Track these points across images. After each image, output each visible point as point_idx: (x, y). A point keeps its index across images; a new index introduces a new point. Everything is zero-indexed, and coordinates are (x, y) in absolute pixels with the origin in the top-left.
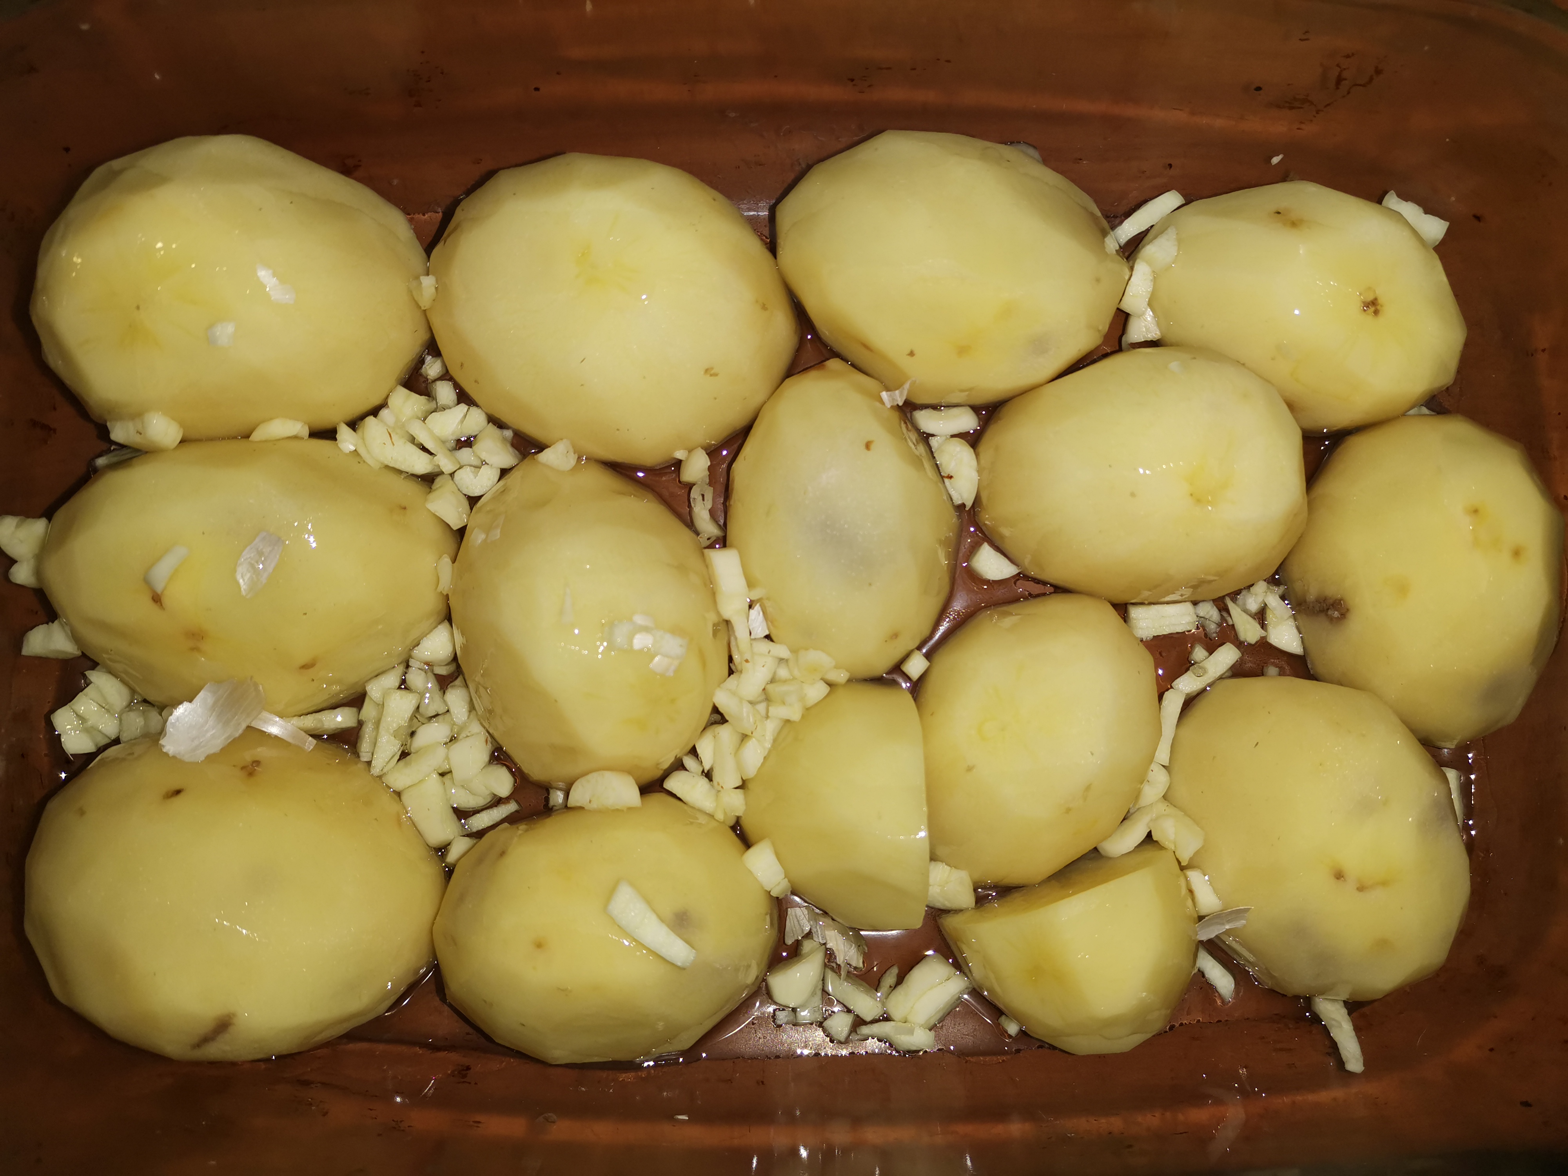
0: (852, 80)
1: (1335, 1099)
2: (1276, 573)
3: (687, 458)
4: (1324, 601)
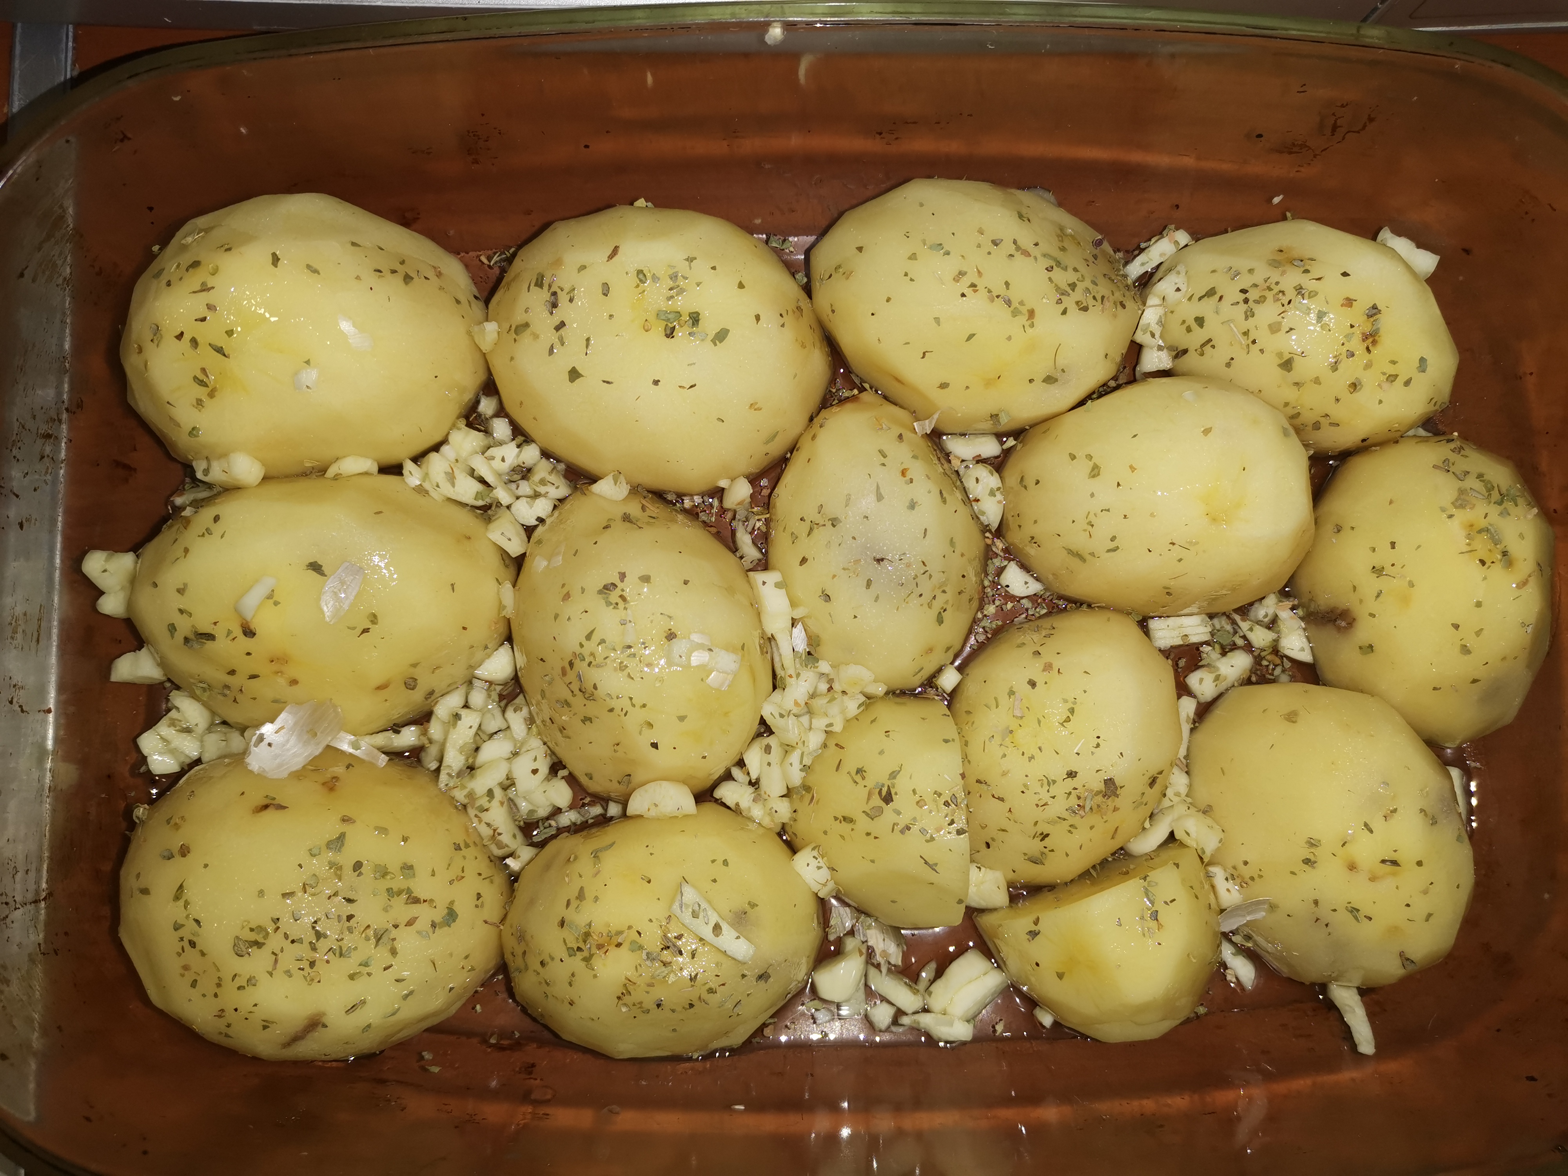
0: (880, 134)
1: (1353, 1080)
2: (1286, 586)
3: (730, 486)
4: (1332, 611)
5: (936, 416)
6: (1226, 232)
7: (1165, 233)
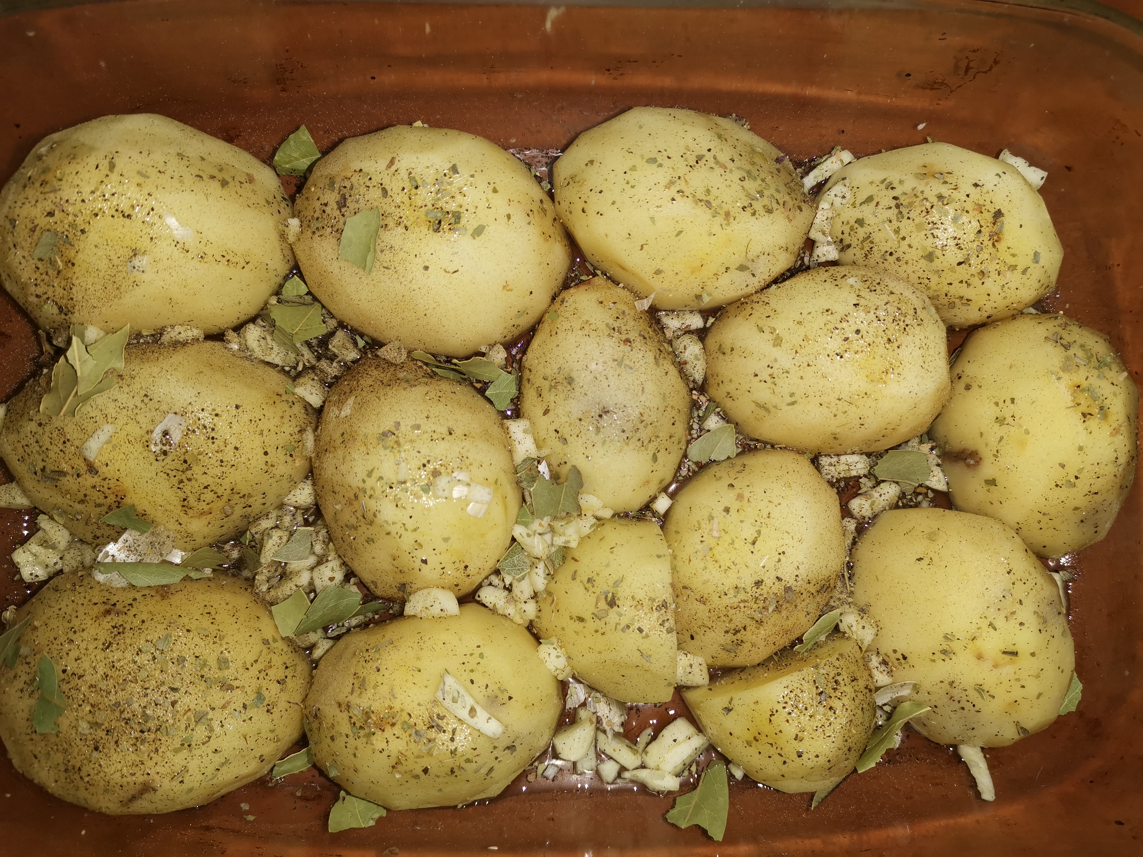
0: (609, 70)
2: (926, 432)
3: (489, 351)
4: (963, 451)
5: (652, 296)
6: (880, 152)
7: (833, 152)
